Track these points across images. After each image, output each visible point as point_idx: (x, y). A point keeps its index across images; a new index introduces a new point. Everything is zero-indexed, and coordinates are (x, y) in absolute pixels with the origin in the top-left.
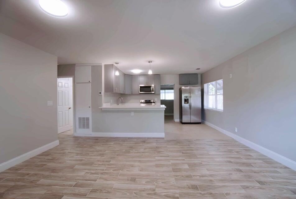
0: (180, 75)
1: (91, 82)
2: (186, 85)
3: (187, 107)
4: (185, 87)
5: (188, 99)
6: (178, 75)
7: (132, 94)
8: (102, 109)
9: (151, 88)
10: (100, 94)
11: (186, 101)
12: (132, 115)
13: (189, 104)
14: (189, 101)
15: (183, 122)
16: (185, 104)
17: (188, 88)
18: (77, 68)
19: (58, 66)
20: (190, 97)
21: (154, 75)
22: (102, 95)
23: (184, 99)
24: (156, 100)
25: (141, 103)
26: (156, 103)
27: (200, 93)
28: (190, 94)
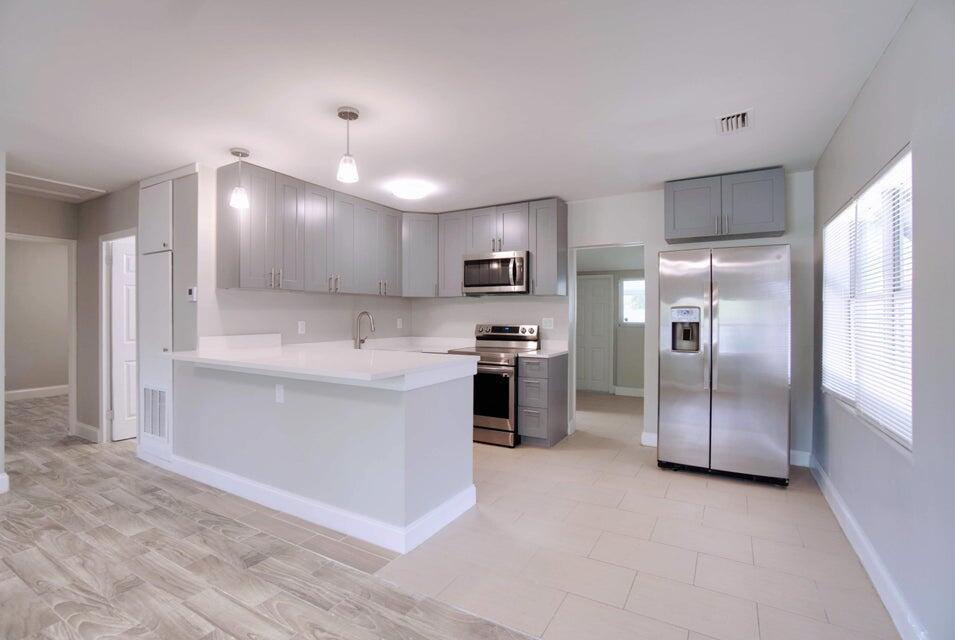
1: (171, 247)
7: (439, 298)
10: (190, 297)
12: (277, 400)
14: (704, 338)
15: (663, 457)
16: (676, 354)
20: (712, 312)
21: (529, 201)
22: (196, 302)
23: (674, 325)
24: (548, 325)
25: (478, 338)
26: (547, 339)
27: (784, 290)
28: (707, 295)
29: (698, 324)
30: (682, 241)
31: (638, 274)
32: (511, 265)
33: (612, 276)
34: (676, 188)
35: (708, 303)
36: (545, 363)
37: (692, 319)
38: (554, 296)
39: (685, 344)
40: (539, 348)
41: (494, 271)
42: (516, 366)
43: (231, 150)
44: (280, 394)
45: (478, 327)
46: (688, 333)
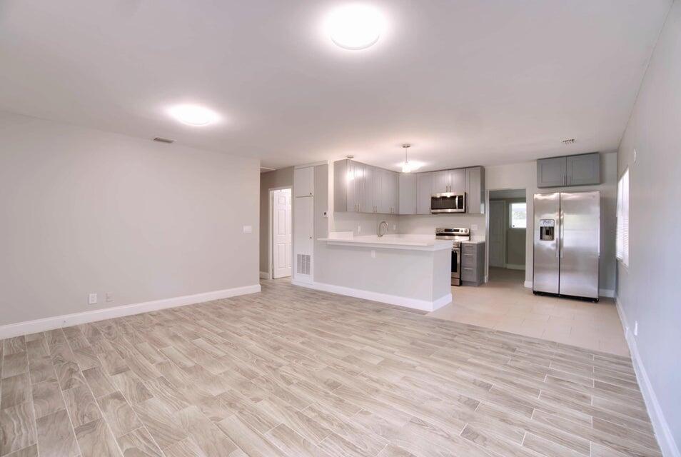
0: (540, 161)
1: (313, 194)
2: (547, 190)
3: (549, 250)
4: (543, 194)
7: (417, 215)
8: (326, 242)
10: (325, 216)
11: (547, 234)
12: (372, 257)
13: (554, 242)
14: (557, 234)
15: (535, 289)
16: (543, 242)
17: (555, 196)
18: (296, 172)
19: (261, 174)
20: (560, 222)
21: (466, 168)
22: (327, 218)
23: (541, 228)
24: (474, 228)
25: (437, 235)
26: (473, 235)
27: (596, 210)
28: (558, 213)
29: (553, 228)
30: (547, 188)
31: (522, 200)
32: (457, 199)
33: (505, 201)
34: (544, 163)
35: (558, 217)
36: (476, 247)
37: (551, 225)
38: (479, 215)
39: (547, 237)
40: (470, 239)
42: (461, 248)
44: (373, 254)
45: (437, 229)
46: (548, 232)
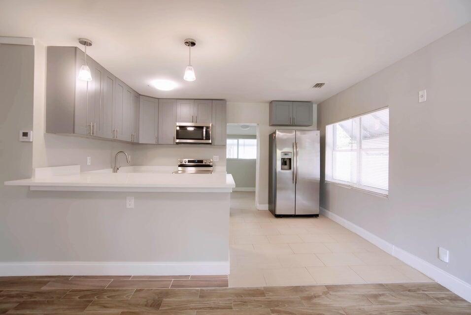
0: (271, 102)
3: (287, 178)
4: (284, 130)
5: (290, 159)
6: (267, 105)
7: (158, 145)
8: (29, 186)
9: (204, 130)
10: (25, 139)
11: (286, 164)
12: (128, 206)
13: (291, 171)
14: (294, 165)
15: (278, 213)
16: (283, 171)
22: (32, 142)
23: (282, 159)
24: (216, 159)
25: (179, 166)
26: (215, 166)
28: (294, 147)
37: (289, 157)
41: (190, 132)
43: (79, 39)
